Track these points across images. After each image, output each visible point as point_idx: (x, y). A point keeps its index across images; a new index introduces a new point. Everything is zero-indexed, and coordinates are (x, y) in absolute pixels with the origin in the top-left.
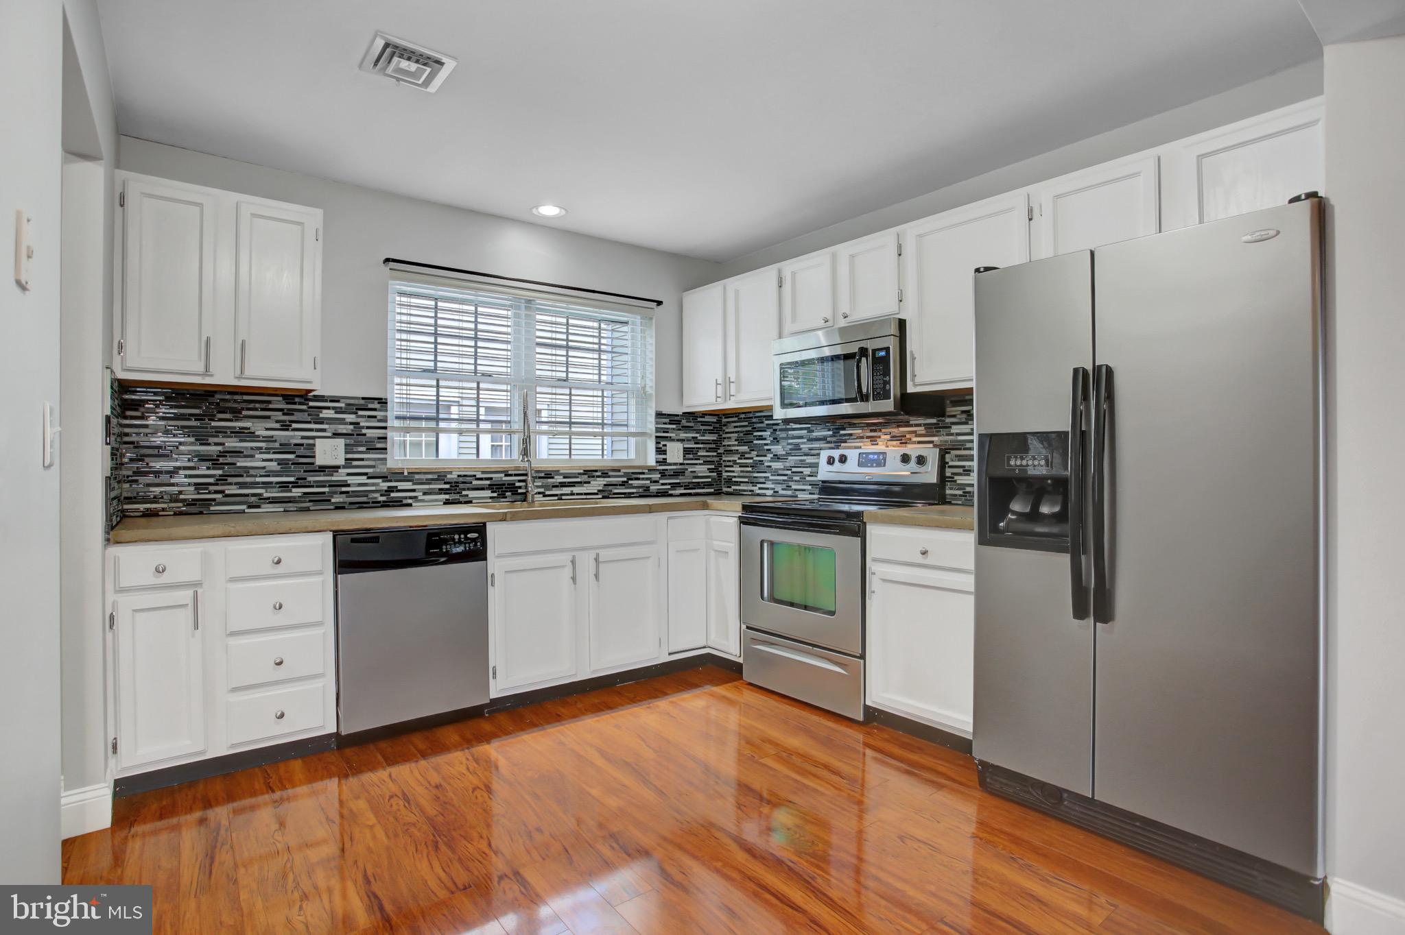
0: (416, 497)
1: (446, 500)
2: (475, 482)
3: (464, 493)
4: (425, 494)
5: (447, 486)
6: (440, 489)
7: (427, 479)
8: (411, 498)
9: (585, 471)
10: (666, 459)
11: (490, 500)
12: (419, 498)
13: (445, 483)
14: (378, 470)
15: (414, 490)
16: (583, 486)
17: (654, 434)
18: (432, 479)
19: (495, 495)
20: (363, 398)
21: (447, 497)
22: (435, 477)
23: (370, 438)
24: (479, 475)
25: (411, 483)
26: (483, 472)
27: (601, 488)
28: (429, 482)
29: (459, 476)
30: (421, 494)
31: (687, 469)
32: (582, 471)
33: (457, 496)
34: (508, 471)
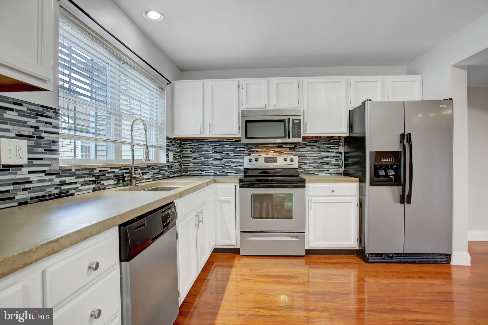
0: (77, 188)
1: (94, 188)
2: (107, 175)
3: (102, 182)
4: (82, 185)
5: (94, 179)
6: (90, 181)
7: (83, 174)
8: (74, 189)
9: (148, 166)
10: (169, 160)
11: (113, 186)
12: (79, 188)
13: (93, 176)
14: (53, 168)
15: (75, 183)
16: (147, 175)
17: (165, 148)
18: (86, 174)
19: (116, 182)
20: (42, 106)
21: (93, 186)
22: (87, 172)
23: (47, 141)
24: (109, 170)
25: (74, 178)
26: (111, 168)
27: (152, 175)
28: (84, 176)
29: (100, 171)
30: (80, 185)
31: (174, 165)
32: (146, 167)
33: (98, 185)
34: (120, 167)
